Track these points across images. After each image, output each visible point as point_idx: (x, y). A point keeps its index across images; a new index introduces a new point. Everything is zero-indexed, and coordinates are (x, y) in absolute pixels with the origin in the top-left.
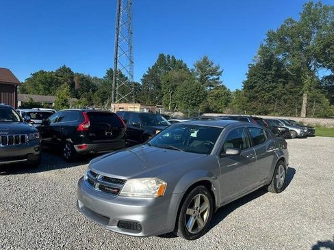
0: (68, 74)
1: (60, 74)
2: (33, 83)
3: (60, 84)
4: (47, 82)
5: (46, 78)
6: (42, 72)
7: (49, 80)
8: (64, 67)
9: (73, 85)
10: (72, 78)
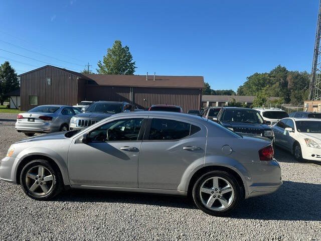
0: (282, 74)
1: (273, 75)
2: (248, 86)
3: (272, 84)
4: (260, 83)
5: (259, 80)
6: (257, 75)
7: (261, 82)
8: (279, 67)
9: (285, 85)
10: (285, 77)
